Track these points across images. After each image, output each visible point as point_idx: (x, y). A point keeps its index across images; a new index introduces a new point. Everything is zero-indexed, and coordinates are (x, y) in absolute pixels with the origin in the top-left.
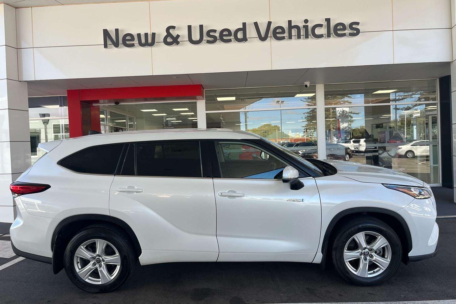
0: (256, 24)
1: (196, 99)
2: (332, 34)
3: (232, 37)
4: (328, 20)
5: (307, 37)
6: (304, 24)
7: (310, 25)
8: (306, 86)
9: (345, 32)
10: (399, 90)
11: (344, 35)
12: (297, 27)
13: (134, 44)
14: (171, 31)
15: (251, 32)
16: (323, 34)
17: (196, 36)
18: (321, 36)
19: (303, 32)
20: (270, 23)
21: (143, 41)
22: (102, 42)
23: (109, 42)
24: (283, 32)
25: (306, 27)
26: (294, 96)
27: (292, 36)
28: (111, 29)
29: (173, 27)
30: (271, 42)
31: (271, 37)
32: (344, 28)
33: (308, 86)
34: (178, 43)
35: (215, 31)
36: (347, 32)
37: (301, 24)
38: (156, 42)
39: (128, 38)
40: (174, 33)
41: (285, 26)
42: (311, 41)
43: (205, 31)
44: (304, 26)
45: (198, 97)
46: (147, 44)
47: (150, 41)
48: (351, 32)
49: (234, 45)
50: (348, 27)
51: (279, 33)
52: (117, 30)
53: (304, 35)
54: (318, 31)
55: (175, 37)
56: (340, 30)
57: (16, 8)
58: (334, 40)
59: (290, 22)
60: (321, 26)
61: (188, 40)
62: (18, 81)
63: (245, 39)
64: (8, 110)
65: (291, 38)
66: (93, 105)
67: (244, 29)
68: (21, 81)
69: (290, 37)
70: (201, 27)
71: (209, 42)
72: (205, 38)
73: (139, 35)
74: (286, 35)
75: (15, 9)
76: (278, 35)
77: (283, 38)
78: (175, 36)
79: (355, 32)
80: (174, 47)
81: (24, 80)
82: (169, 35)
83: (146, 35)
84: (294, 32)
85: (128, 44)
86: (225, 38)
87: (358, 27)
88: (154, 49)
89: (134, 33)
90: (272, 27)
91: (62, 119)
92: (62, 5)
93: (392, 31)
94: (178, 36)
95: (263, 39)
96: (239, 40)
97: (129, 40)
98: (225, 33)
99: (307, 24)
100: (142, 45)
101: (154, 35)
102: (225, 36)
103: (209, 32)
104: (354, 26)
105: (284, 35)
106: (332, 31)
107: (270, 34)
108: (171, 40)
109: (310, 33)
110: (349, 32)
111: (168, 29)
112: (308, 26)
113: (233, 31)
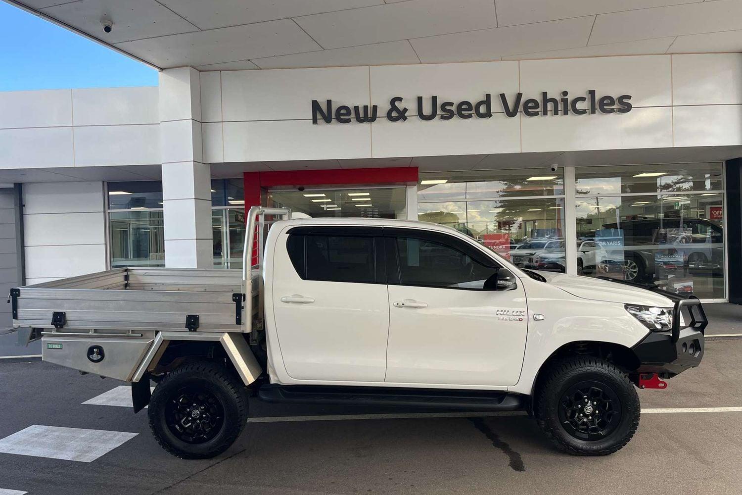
0: (503, 96)
1: (408, 184)
2: (597, 109)
3: (473, 112)
4: (592, 93)
5: (566, 113)
6: (562, 97)
7: (570, 98)
8: (553, 169)
9: (613, 107)
11: (612, 111)
12: (553, 100)
13: (350, 119)
14: (397, 104)
16: (585, 110)
17: (427, 110)
18: (583, 112)
19: (560, 107)
20: (519, 96)
21: (362, 115)
23: (319, 116)
24: (537, 106)
25: (565, 101)
27: (547, 111)
28: (322, 101)
29: (400, 99)
30: (520, 118)
31: (520, 112)
32: (612, 102)
34: (405, 119)
35: (451, 104)
36: (616, 107)
38: (378, 118)
39: (342, 111)
40: (400, 105)
41: (539, 99)
42: (571, 117)
43: (439, 103)
44: (562, 100)
45: (411, 183)
46: (366, 120)
47: (370, 115)
48: (621, 107)
49: (474, 122)
50: (617, 102)
51: (531, 107)
52: (329, 102)
53: (561, 110)
54: (580, 106)
56: (607, 104)
57: (201, 71)
58: (599, 117)
59: (545, 94)
60: (583, 99)
61: (418, 115)
62: (203, 163)
63: (488, 114)
64: (194, 200)
65: (547, 115)
66: (269, 191)
67: (487, 101)
68: (205, 164)
69: (545, 113)
70: (434, 99)
71: (443, 117)
72: (439, 112)
74: (540, 110)
75: (198, 72)
76: (530, 110)
77: (537, 114)
78: (401, 110)
79: (626, 107)
80: (399, 124)
81: (209, 162)
82: (394, 108)
83: (366, 107)
84: (550, 106)
85: (342, 119)
86: (463, 112)
87: (629, 101)
88: (373, 124)
89: (351, 104)
90: (523, 100)
91: (226, 209)
92: (261, 69)
93: (671, 107)
94: (405, 110)
95: (511, 114)
96: (481, 116)
97: (343, 114)
98: (463, 107)
99: (566, 97)
100: (360, 120)
101: (375, 108)
102: (465, 110)
103: (444, 105)
104: (625, 101)
105: (538, 110)
106: (597, 106)
107: (521, 108)
108: (397, 115)
109: (570, 107)
110: (618, 107)
111: (393, 101)
112: (567, 99)
113: (473, 104)
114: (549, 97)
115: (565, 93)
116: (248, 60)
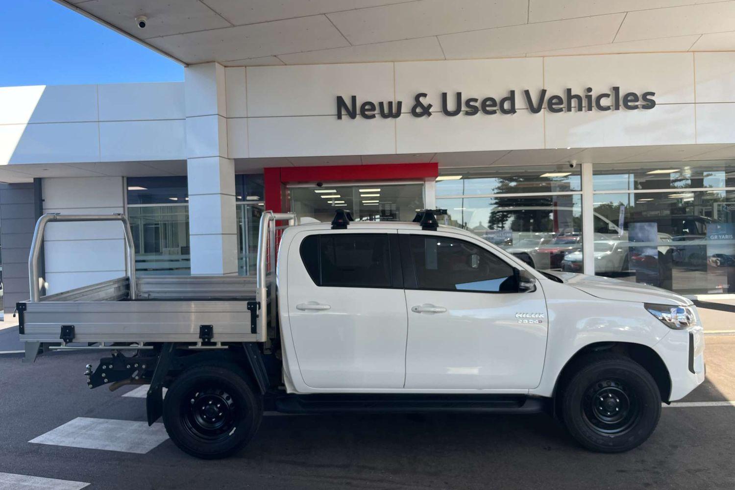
0: (527, 93)
2: (621, 106)
3: (497, 108)
4: (616, 90)
5: (590, 109)
6: (587, 93)
7: (594, 94)
8: (572, 166)
9: (637, 104)
11: (636, 107)
12: (578, 97)
13: (374, 115)
14: (421, 99)
15: (520, 102)
16: (609, 106)
17: (451, 106)
18: (607, 108)
19: (584, 103)
20: (544, 92)
21: (386, 110)
22: (334, 111)
23: (343, 112)
24: (560, 101)
25: (589, 98)
27: (571, 107)
28: (347, 96)
29: (425, 95)
30: (545, 115)
31: (544, 108)
32: (635, 97)
33: (574, 166)
34: (429, 114)
35: (476, 100)
36: (640, 103)
37: (583, 94)
38: (402, 113)
39: (367, 107)
40: (424, 101)
41: (563, 96)
42: (595, 112)
44: (587, 96)
46: (390, 115)
48: (644, 103)
49: (498, 116)
50: (640, 98)
51: (555, 104)
53: (585, 107)
54: (604, 102)
55: (426, 107)
56: (631, 101)
58: (623, 113)
59: (569, 91)
60: (607, 96)
61: (442, 111)
63: (512, 111)
64: (219, 195)
65: (571, 111)
67: (512, 97)
69: (569, 109)
70: (459, 95)
71: (467, 113)
72: (464, 108)
73: (381, 104)
74: (564, 106)
75: (224, 67)
76: (554, 107)
77: (560, 110)
79: (650, 104)
80: (424, 118)
81: (234, 158)
82: (418, 103)
83: (390, 104)
84: (574, 103)
85: (367, 115)
86: (488, 108)
87: (654, 98)
88: (398, 119)
89: (375, 101)
90: (547, 96)
91: (244, 204)
92: (286, 65)
93: (694, 104)
94: (430, 106)
95: (535, 110)
96: (505, 112)
97: (368, 110)
98: (488, 103)
99: (590, 94)
100: (384, 116)
101: (400, 104)
102: (488, 106)
103: (468, 102)
104: (649, 97)
105: (562, 106)
106: (621, 103)
107: (545, 105)
109: (594, 104)
110: (642, 104)
111: (418, 97)
112: (591, 96)
113: (498, 100)
114: (573, 93)
115: (590, 90)
116: (275, 56)
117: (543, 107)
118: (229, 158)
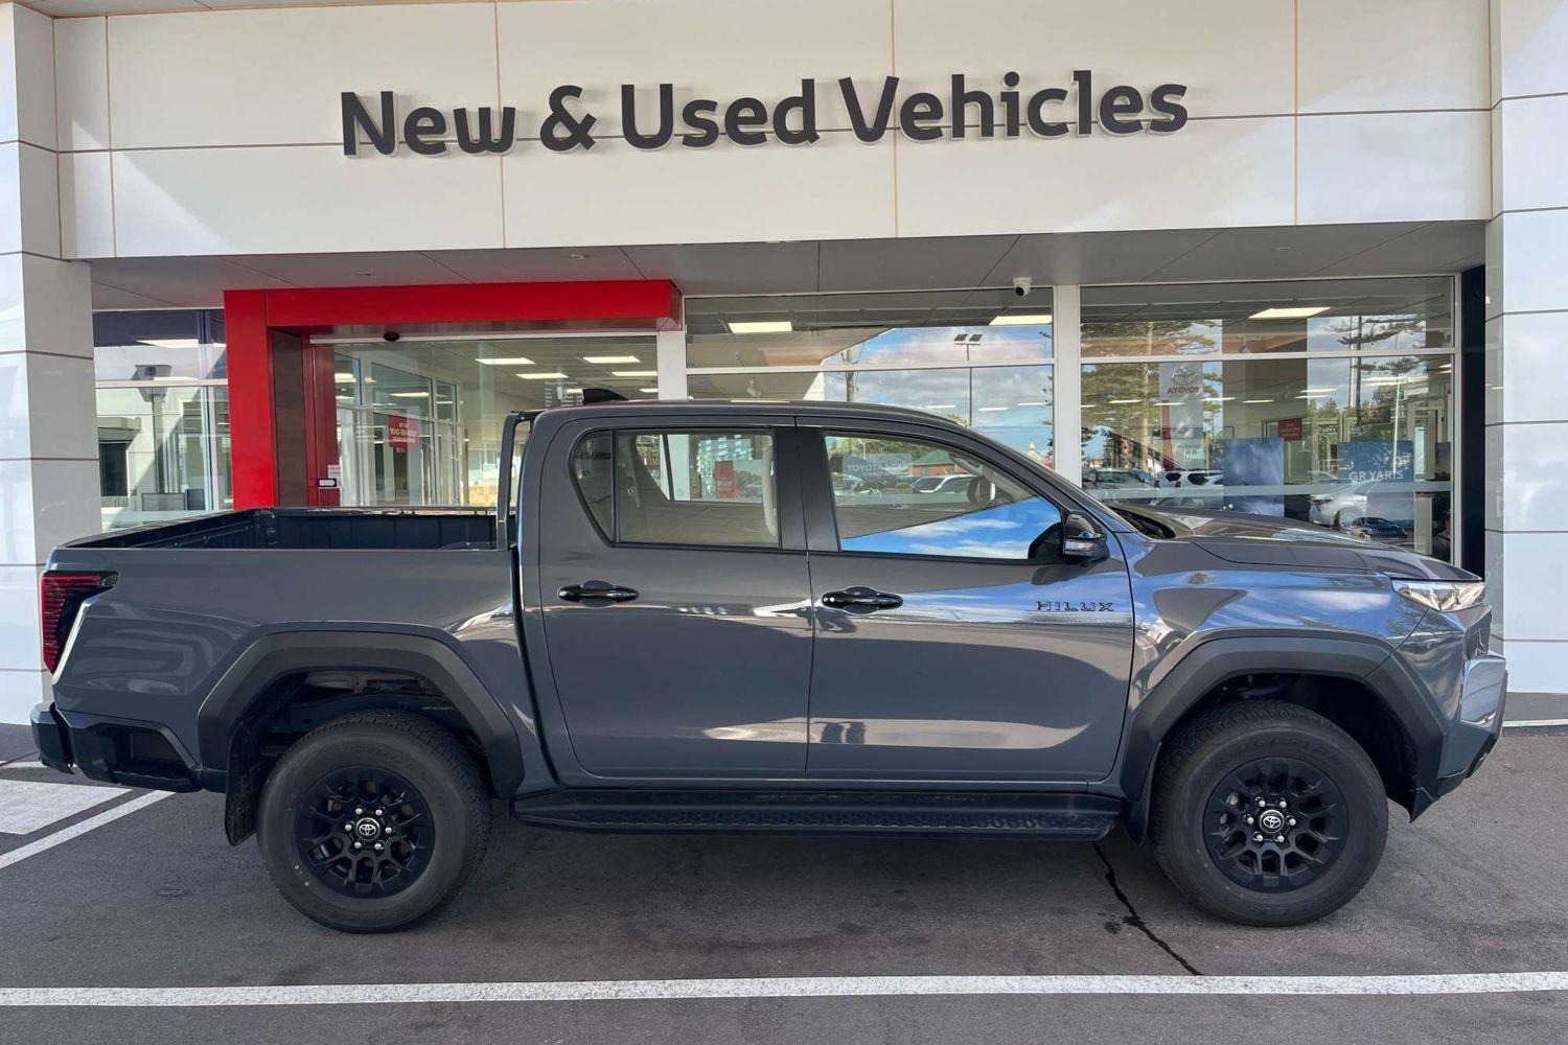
0: (847, 86)
1: (653, 327)
2: (1096, 122)
3: (768, 128)
4: (1083, 78)
5: (1013, 130)
6: (1005, 88)
7: (1025, 92)
8: (1020, 291)
9: (1139, 116)
10: (1335, 309)
11: (1135, 127)
12: (982, 98)
13: (442, 142)
14: (568, 103)
15: (831, 111)
16: (1065, 124)
17: (648, 123)
18: (1059, 129)
19: (999, 114)
20: (891, 84)
21: (475, 133)
23: (361, 136)
24: (936, 112)
25: (1011, 99)
26: (986, 323)
27: (964, 126)
28: (369, 91)
29: (575, 91)
30: (895, 147)
31: (895, 129)
32: (1136, 104)
33: (1026, 291)
34: (588, 143)
35: (711, 106)
36: (1146, 115)
37: (995, 90)
38: (518, 140)
39: (426, 122)
40: (575, 108)
41: (944, 93)
42: (1029, 144)
43: (679, 102)
44: (1005, 96)
45: (660, 321)
46: (485, 145)
47: (496, 133)
48: (1159, 116)
49: (774, 155)
50: (1147, 101)
51: (922, 116)
52: (387, 97)
53: (1003, 125)
54: (1049, 113)
55: (579, 123)
56: (1122, 109)
57: (55, 17)
58: (1101, 142)
59: (958, 81)
60: (1059, 94)
61: (622, 134)
62: (61, 260)
63: (809, 134)
64: (25, 354)
65: (962, 135)
66: (312, 341)
67: (806, 100)
68: (69, 261)
69: (959, 131)
70: (666, 91)
71: (689, 141)
72: (680, 127)
74: (946, 122)
75: (48, 19)
76: (918, 124)
77: (935, 134)
78: (579, 119)
79: (1172, 117)
80: (576, 158)
81: (81, 257)
82: (559, 115)
83: (485, 113)
84: (972, 113)
85: (422, 143)
86: (743, 129)
87: (1183, 102)
88: (509, 161)
89: (445, 106)
90: (901, 96)
91: (207, 387)
92: (209, 8)
93: (1293, 118)
94: (591, 120)
95: (869, 134)
96: (790, 138)
97: (426, 131)
98: (743, 113)
99: (1015, 89)
100: (468, 146)
101: (509, 114)
102: (746, 122)
103: (691, 109)
104: (1168, 99)
105: (939, 123)
106: (1095, 114)
107: (894, 119)
108: (568, 134)
109: (1023, 117)
110: (1153, 117)
111: (557, 96)
112: (1017, 93)
113: (770, 105)
114: (968, 89)
115: (1012, 79)
117: (890, 124)
118: (63, 258)
